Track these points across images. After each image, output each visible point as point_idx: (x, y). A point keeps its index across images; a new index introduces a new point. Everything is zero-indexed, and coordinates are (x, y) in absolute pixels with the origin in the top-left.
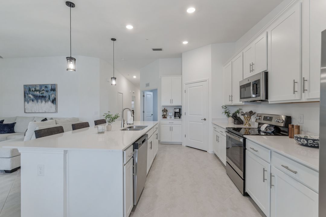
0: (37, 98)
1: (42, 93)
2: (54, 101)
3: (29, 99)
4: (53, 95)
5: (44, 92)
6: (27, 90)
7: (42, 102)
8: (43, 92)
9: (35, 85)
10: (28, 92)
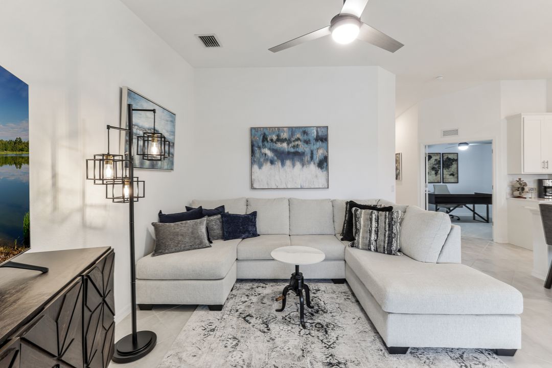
0: (282, 156)
1: (294, 147)
2: (323, 163)
3: (262, 160)
4: (321, 152)
5: (299, 143)
6: (259, 139)
7: (294, 165)
8: (296, 143)
9: (279, 128)
10: (261, 144)
